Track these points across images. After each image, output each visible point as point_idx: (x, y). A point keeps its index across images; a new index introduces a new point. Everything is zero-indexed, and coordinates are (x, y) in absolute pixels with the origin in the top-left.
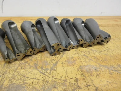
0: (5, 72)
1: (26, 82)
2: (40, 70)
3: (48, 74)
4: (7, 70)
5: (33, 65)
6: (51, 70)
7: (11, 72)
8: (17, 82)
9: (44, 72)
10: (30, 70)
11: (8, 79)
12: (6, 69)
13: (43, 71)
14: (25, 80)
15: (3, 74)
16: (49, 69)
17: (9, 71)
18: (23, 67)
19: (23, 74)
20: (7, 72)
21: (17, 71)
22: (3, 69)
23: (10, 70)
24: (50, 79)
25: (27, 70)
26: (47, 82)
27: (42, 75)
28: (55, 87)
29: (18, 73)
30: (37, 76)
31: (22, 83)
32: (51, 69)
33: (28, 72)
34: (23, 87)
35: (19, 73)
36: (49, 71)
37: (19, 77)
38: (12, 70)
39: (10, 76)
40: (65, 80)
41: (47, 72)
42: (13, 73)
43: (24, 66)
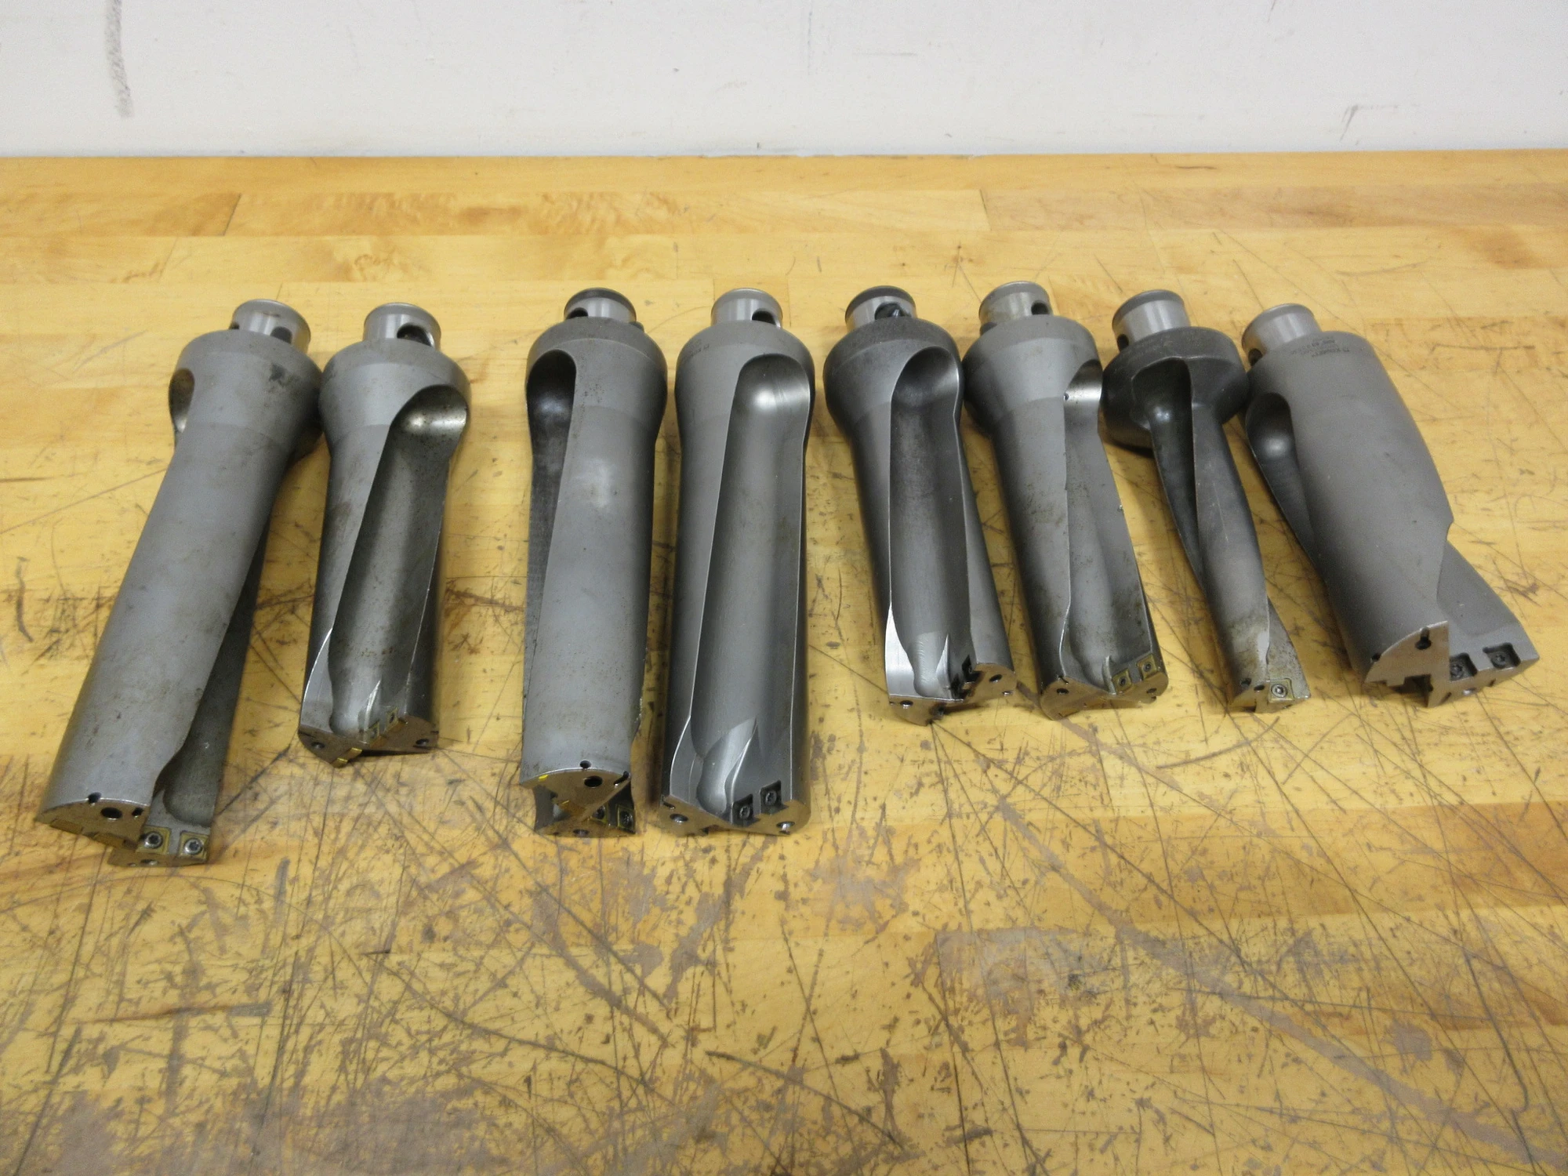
0: (297, 966)
1: (477, 1069)
2: (585, 955)
3: (651, 1008)
4: (311, 950)
5: (527, 901)
6: (677, 970)
7: (345, 972)
8: (411, 1069)
9: (617, 988)
10: (500, 960)
11: (333, 1041)
12: (305, 942)
13: (617, 978)
14: (468, 1058)
15: (287, 991)
16: (667, 951)
17: (325, 960)
18: (443, 927)
19: (443, 993)
20: (317, 972)
21: (394, 960)
22: (275, 939)
23: (335, 947)
24: (673, 1058)
25: (477, 953)
26: (646, 1083)
27: (600, 1008)
28: (704, 1136)
29: (408, 987)
30: (567, 1021)
31: (448, 1082)
32: (685, 958)
33: (483, 984)
34: (461, 1121)
35: (417, 986)
36: (659, 980)
37: (417, 1019)
38: (353, 953)
39: (347, 1008)
40: (794, 1077)
41: (643, 989)
42: (368, 977)
43: (451, 915)
